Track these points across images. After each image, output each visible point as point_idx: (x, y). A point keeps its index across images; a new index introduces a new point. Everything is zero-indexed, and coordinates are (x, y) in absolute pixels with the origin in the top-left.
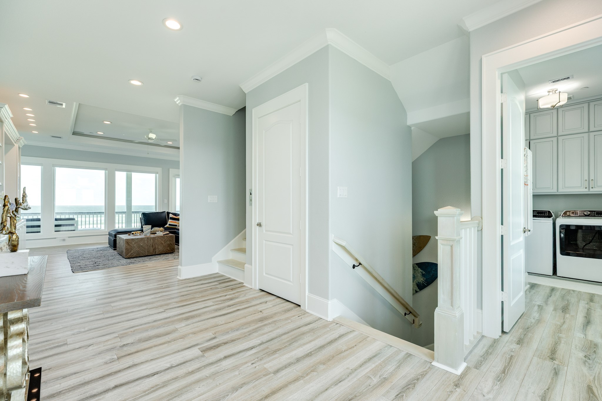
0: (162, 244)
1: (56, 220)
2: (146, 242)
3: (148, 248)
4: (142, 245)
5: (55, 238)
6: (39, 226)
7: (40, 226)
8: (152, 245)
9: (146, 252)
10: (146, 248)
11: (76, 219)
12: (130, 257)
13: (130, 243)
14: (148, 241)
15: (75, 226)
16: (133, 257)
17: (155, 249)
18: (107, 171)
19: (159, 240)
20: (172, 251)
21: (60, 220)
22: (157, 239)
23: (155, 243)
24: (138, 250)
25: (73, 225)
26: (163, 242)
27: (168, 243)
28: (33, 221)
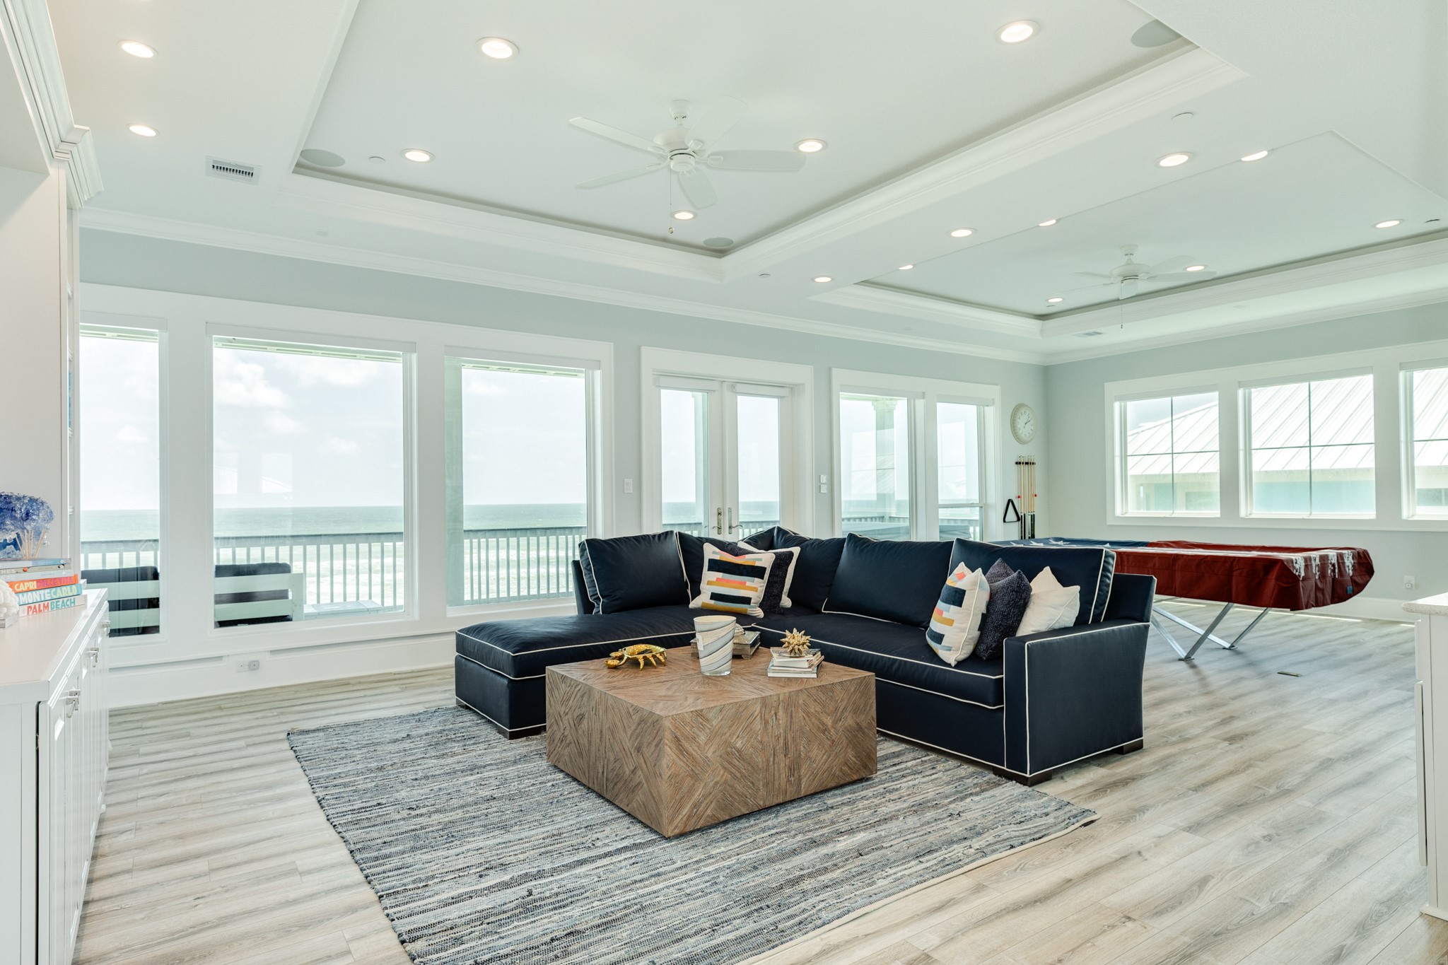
0: (825, 730)
1: (221, 571)
2: (758, 725)
3: (768, 761)
4: (739, 745)
5: (220, 658)
6: (153, 603)
7: (158, 599)
8: (782, 741)
9: (758, 789)
10: (759, 760)
11: (297, 568)
12: (688, 829)
13: (687, 738)
14: (766, 723)
15: (290, 597)
16: (701, 824)
17: (793, 768)
18: (414, 356)
19: (812, 710)
20: (865, 767)
21: (238, 571)
22: (805, 704)
23: (796, 727)
24: (726, 781)
25: (282, 595)
26: (829, 721)
27: (850, 722)
28: (123, 581)
